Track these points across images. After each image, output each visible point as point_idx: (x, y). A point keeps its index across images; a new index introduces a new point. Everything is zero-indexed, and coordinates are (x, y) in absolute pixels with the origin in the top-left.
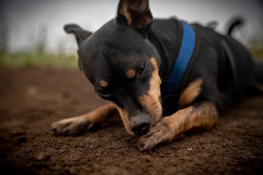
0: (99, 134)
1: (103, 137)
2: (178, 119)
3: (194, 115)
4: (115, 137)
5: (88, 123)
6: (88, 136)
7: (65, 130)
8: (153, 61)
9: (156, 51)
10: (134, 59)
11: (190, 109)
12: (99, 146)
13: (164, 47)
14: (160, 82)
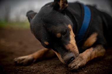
0: (38, 64)
1: (40, 66)
2: (87, 54)
3: (94, 52)
4: (47, 66)
5: (34, 59)
6: (32, 65)
7: (21, 62)
8: (70, 26)
9: (70, 21)
10: (60, 28)
11: (92, 49)
12: (38, 71)
13: (75, 17)
14: (75, 36)
